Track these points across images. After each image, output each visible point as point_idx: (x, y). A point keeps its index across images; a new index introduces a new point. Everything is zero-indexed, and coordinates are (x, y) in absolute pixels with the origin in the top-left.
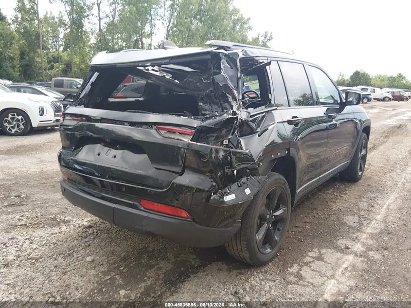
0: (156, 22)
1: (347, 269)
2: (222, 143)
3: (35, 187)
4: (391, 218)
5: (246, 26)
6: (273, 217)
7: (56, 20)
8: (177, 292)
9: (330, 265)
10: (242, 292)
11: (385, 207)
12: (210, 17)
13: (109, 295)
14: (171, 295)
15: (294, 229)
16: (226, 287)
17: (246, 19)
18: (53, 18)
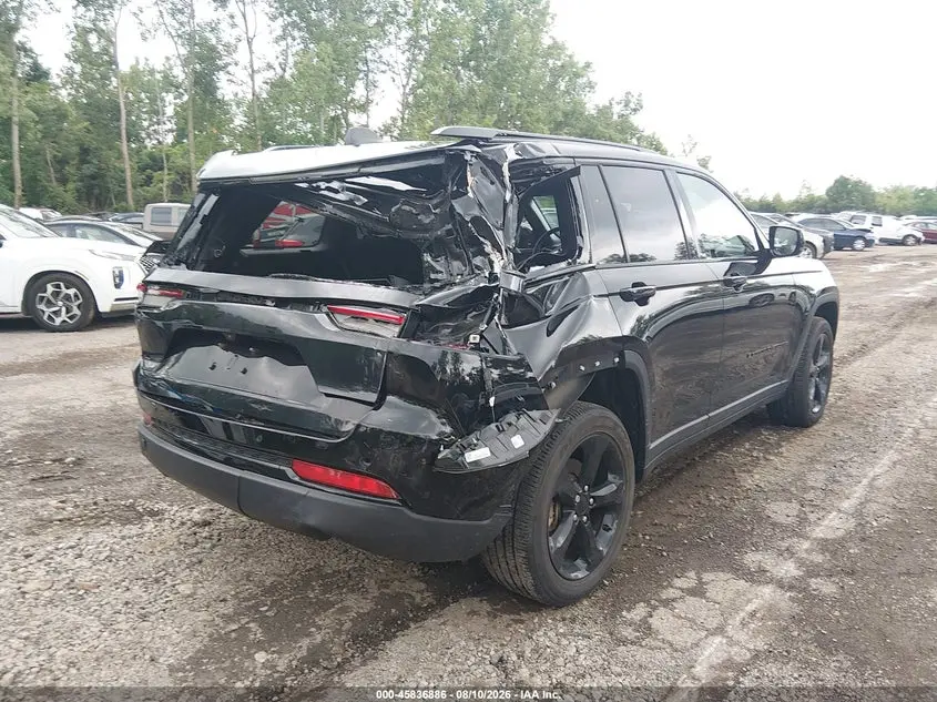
0: (379, 77)
1: (754, 616)
2: (467, 339)
3: (97, 441)
4: (874, 507)
5: (580, 81)
6: (591, 500)
7: (158, 76)
8: (376, 658)
9: (717, 606)
10: (515, 658)
11: (865, 481)
12: (499, 64)
13: (233, 661)
14: (364, 663)
15: (650, 530)
16: (481, 648)
17: (581, 65)
18: (152, 72)
